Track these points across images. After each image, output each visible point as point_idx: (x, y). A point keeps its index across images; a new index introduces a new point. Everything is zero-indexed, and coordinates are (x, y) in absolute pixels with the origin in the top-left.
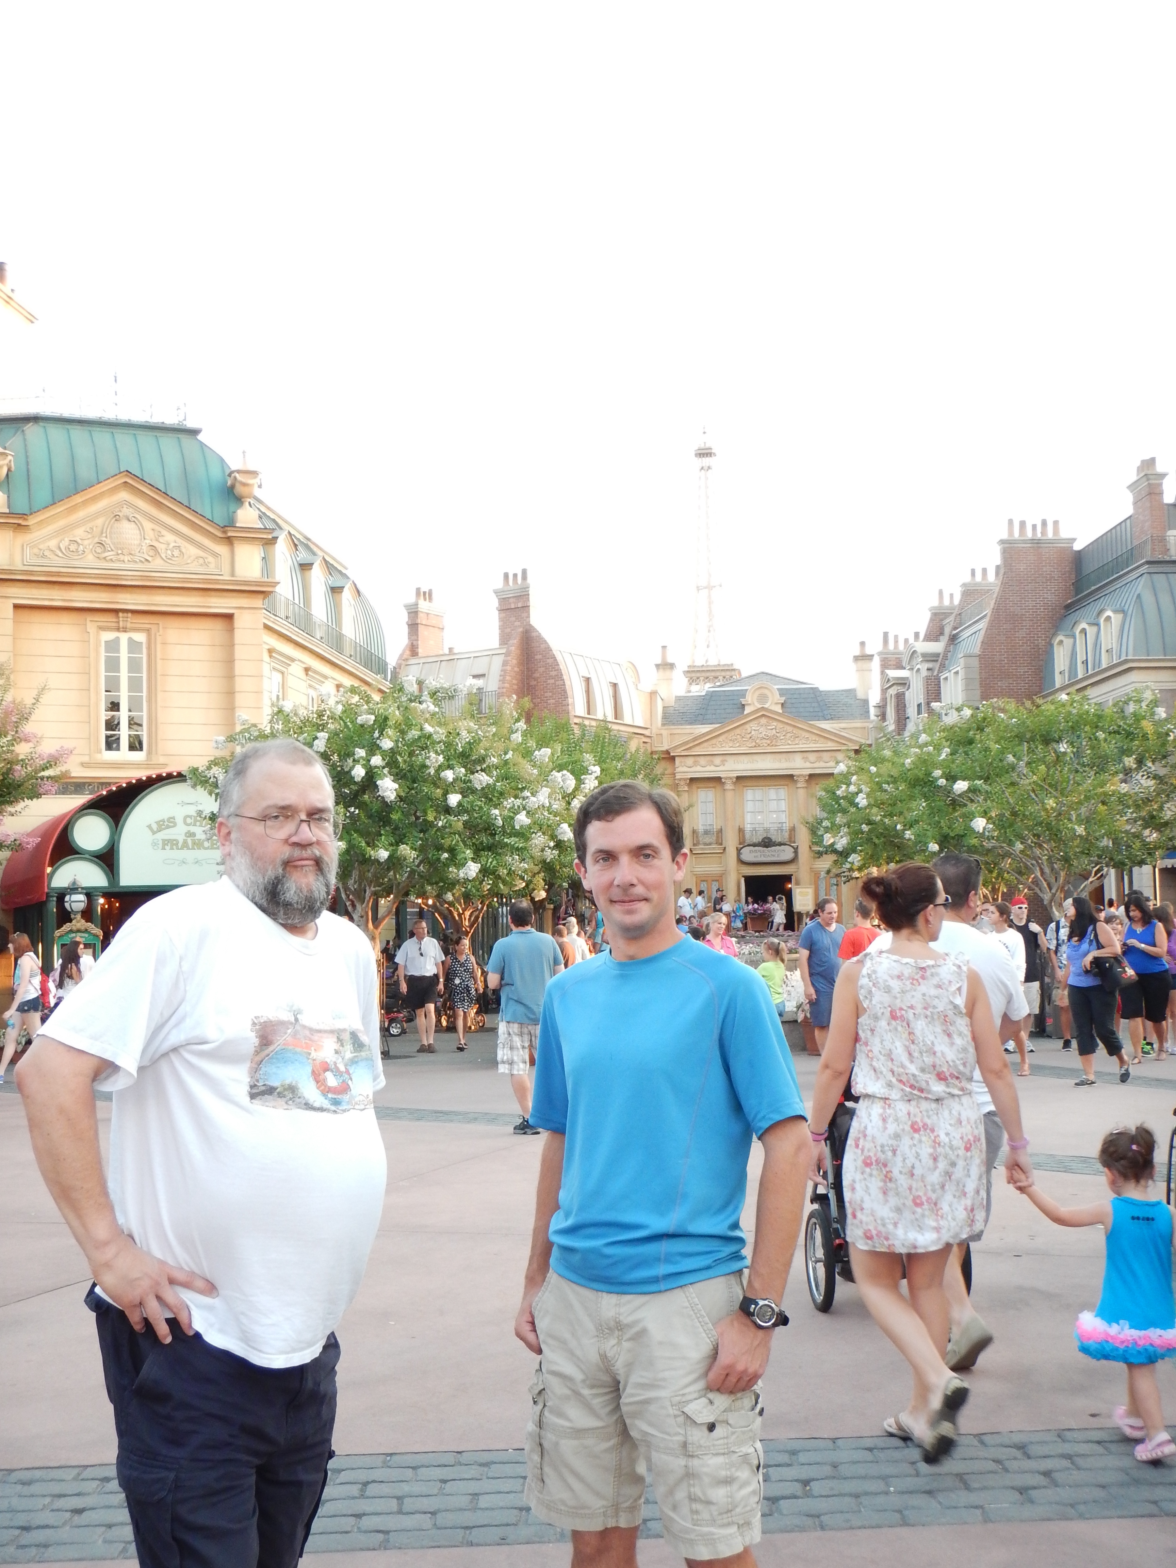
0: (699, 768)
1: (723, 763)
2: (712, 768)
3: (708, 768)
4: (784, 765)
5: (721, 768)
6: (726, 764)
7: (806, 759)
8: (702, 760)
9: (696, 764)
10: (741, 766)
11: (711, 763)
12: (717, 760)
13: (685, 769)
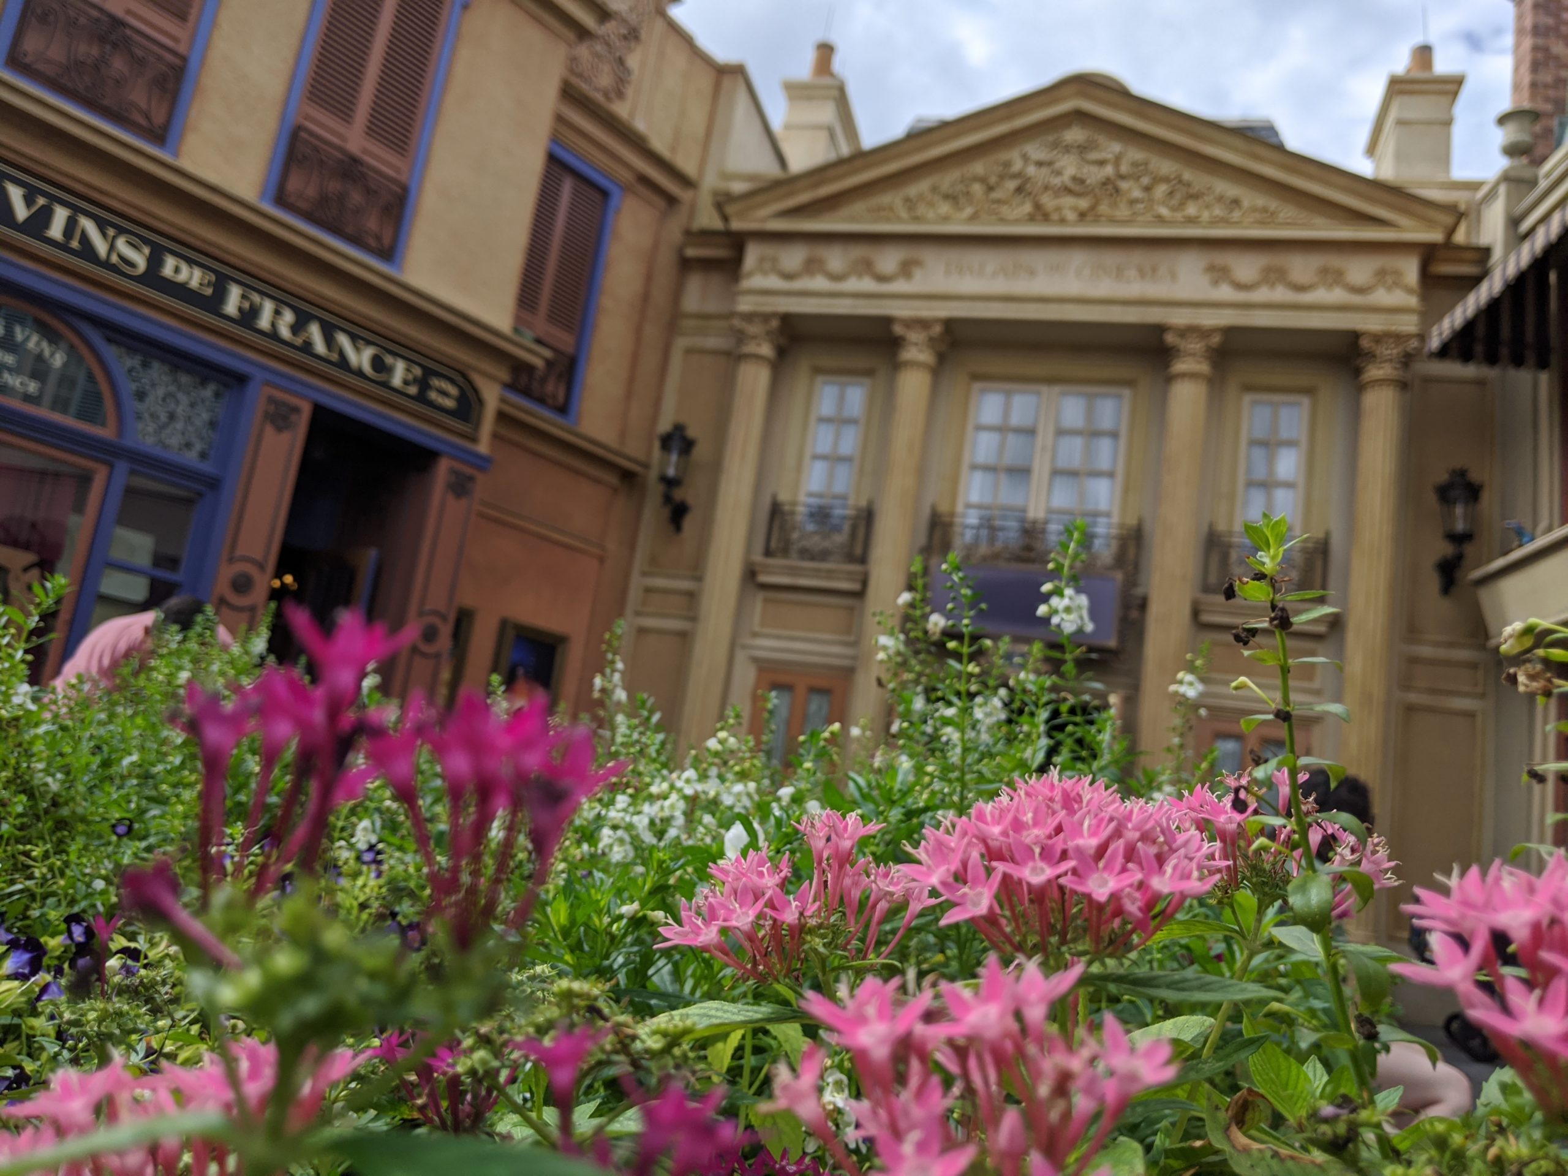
0: (819, 283)
1: (906, 269)
2: (867, 284)
3: (853, 284)
4: (1135, 288)
5: (900, 286)
6: (918, 273)
7: (1219, 274)
8: (836, 258)
9: (812, 266)
10: (969, 285)
11: (866, 268)
12: (888, 260)
13: (773, 282)
